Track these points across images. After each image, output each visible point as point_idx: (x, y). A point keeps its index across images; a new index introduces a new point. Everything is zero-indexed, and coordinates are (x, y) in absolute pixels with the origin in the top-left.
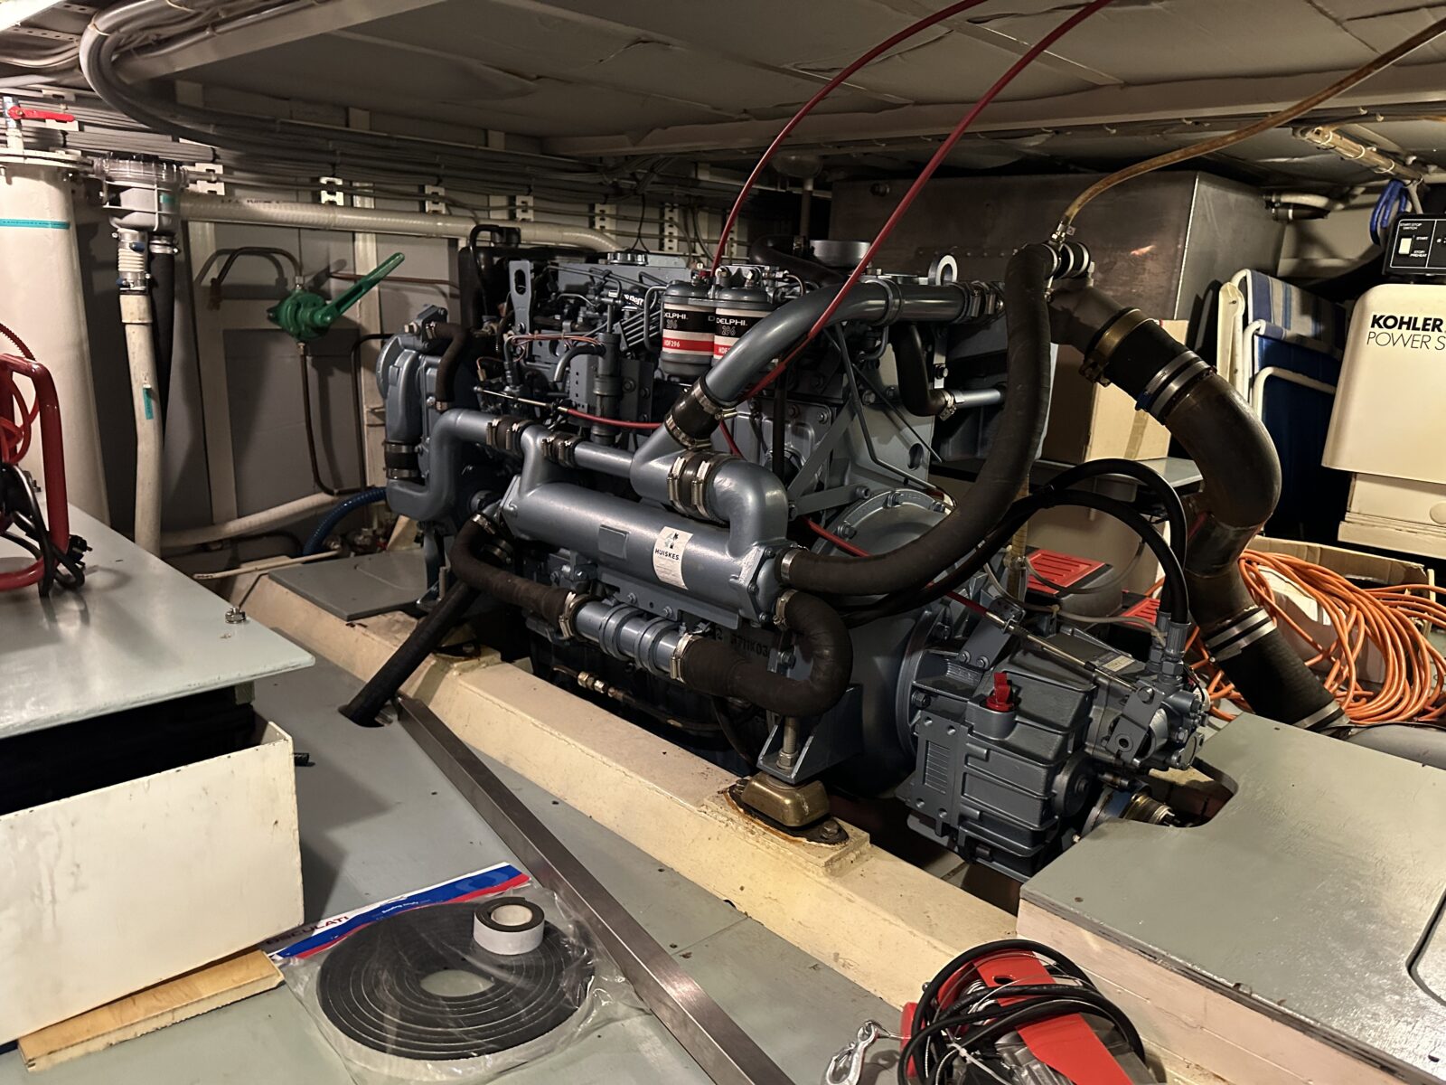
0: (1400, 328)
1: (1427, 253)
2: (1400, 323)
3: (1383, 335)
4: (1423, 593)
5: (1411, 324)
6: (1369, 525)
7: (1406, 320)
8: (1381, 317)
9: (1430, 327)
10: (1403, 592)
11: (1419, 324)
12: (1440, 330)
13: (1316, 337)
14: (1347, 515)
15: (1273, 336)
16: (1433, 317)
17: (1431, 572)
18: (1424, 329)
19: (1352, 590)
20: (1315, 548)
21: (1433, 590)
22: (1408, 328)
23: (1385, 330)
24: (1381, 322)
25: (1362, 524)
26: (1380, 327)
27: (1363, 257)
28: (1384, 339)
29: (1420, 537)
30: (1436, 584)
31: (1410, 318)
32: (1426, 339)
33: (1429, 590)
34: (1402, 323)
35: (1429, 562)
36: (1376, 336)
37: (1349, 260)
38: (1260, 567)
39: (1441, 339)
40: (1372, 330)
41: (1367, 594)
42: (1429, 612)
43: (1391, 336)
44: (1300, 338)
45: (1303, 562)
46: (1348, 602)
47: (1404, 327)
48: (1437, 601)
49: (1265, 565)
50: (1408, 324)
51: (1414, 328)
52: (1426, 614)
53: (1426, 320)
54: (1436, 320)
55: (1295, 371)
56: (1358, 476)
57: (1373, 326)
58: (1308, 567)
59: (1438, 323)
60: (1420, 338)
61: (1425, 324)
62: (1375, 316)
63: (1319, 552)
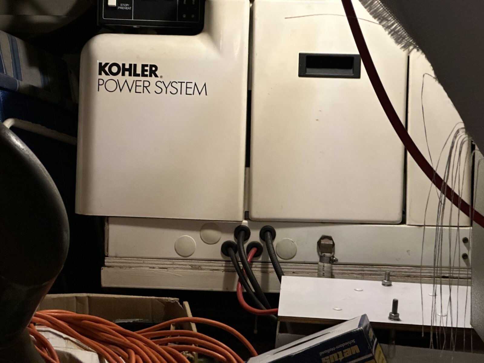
0: (123, 74)
1: (131, 6)
2: (123, 69)
3: (110, 81)
4: (185, 325)
5: (131, 70)
6: (126, 267)
7: (127, 67)
8: (106, 64)
9: (148, 73)
10: (169, 328)
11: (139, 71)
12: (156, 76)
13: (46, 88)
14: (107, 260)
15: (8, 87)
16: (149, 64)
17: (186, 304)
18: (144, 75)
19: (125, 335)
20: (83, 298)
21: (193, 321)
22: (130, 75)
23: (111, 77)
24: (107, 69)
25: (120, 267)
26: (107, 74)
27: (70, 14)
28: (111, 85)
29: (170, 272)
30: (194, 315)
31: (130, 65)
32: (146, 84)
33: (189, 322)
34: (124, 70)
35: (183, 295)
36: (105, 83)
37: (58, 16)
38: (37, 328)
39: (158, 84)
40: (100, 77)
41: (140, 335)
42: (195, 343)
43: (118, 83)
44: (32, 89)
45: (74, 314)
46: (125, 347)
47: (127, 73)
48: (198, 331)
49: (41, 324)
50: (129, 70)
51: (136, 75)
52: (193, 346)
53: (143, 66)
54: (151, 66)
55: (34, 121)
56: (110, 219)
57: (100, 74)
58: (81, 319)
59: (154, 69)
60: (141, 83)
61: (143, 70)
62: (100, 64)
63: (87, 301)
